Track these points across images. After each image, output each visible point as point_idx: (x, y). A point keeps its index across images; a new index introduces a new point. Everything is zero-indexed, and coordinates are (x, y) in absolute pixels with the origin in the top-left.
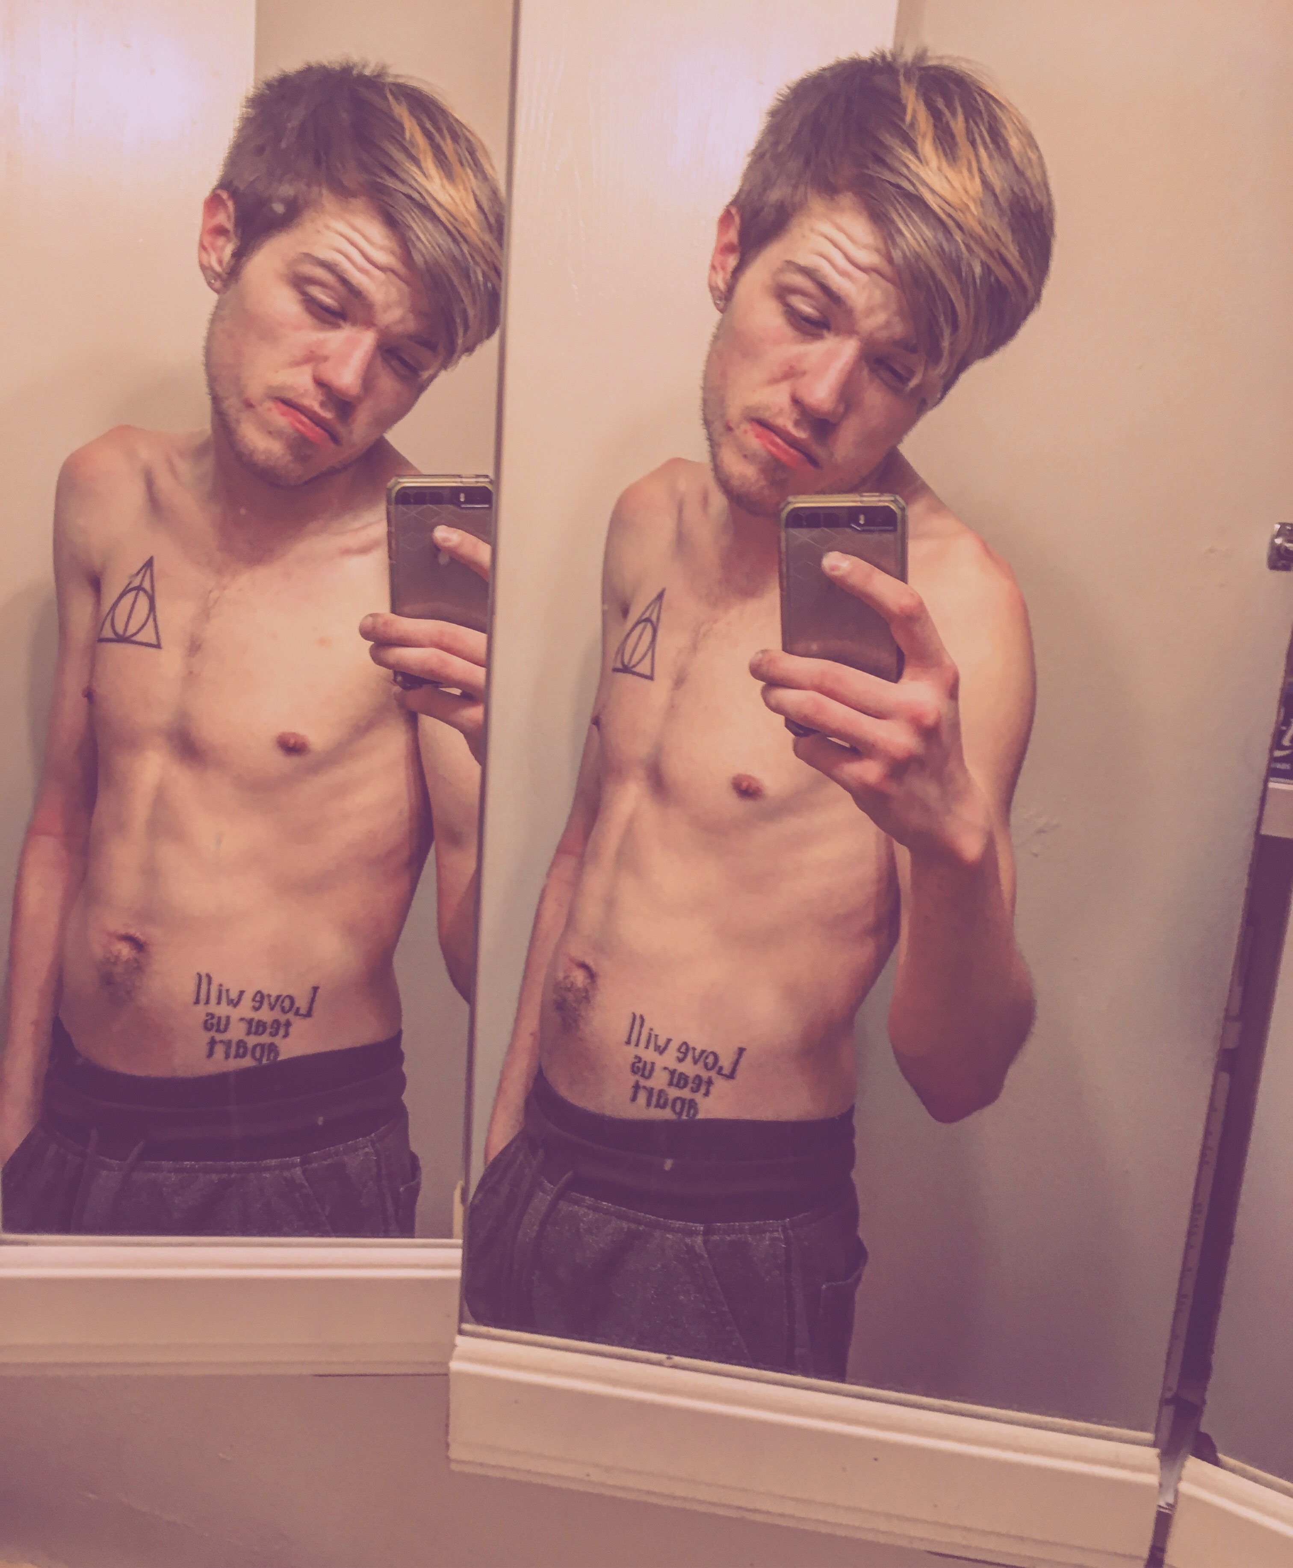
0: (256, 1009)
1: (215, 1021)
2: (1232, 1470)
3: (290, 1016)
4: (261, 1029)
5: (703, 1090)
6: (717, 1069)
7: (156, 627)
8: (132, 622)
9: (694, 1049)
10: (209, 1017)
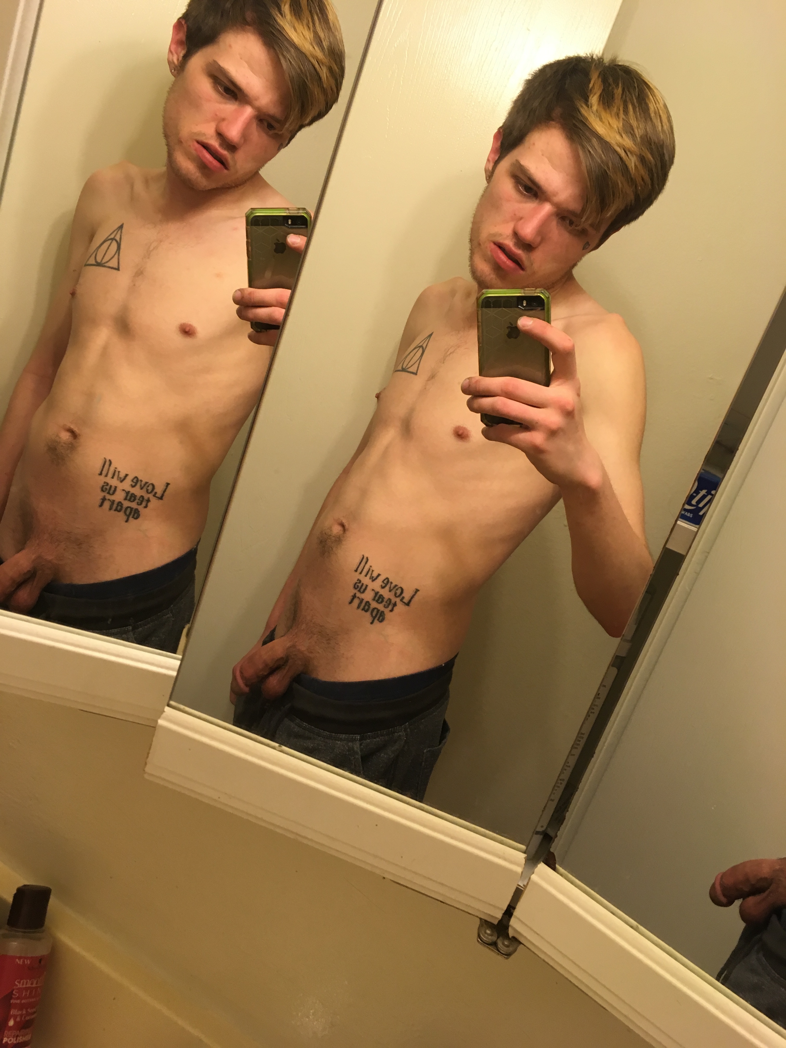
0: (133, 486)
1: (108, 487)
2: (561, 875)
3: (151, 496)
4: (133, 498)
5: (390, 607)
6: (153, 493)
7: (119, 259)
8: (106, 256)
9: (391, 583)
10: (105, 484)
